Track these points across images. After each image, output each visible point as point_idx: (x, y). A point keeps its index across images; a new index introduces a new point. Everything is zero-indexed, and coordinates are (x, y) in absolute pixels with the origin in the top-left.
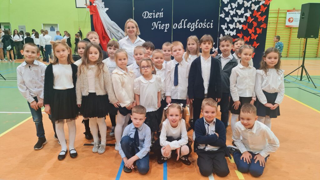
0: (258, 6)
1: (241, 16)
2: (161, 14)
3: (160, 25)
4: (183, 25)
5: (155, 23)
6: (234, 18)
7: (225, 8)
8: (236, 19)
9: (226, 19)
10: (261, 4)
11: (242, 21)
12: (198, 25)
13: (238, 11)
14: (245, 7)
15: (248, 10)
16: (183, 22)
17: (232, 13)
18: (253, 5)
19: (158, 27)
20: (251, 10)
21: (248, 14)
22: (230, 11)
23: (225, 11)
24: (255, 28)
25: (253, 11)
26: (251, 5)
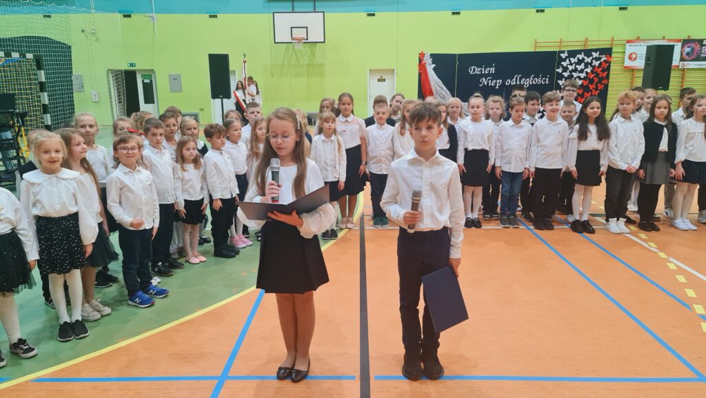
0: (599, 62)
1: (582, 71)
2: (493, 70)
3: (490, 81)
4: (516, 81)
5: (484, 79)
6: (573, 74)
7: (562, 63)
8: (575, 75)
9: (564, 74)
10: (602, 60)
11: (582, 77)
12: (532, 81)
13: (577, 66)
14: (585, 63)
15: (589, 66)
16: (517, 77)
17: (571, 68)
18: (594, 61)
19: (488, 83)
20: (591, 66)
21: (589, 70)
22: (569, 66)
23: (562, 66)
24: (596, 84)
25: (594, 67)
26: (592, 60)
